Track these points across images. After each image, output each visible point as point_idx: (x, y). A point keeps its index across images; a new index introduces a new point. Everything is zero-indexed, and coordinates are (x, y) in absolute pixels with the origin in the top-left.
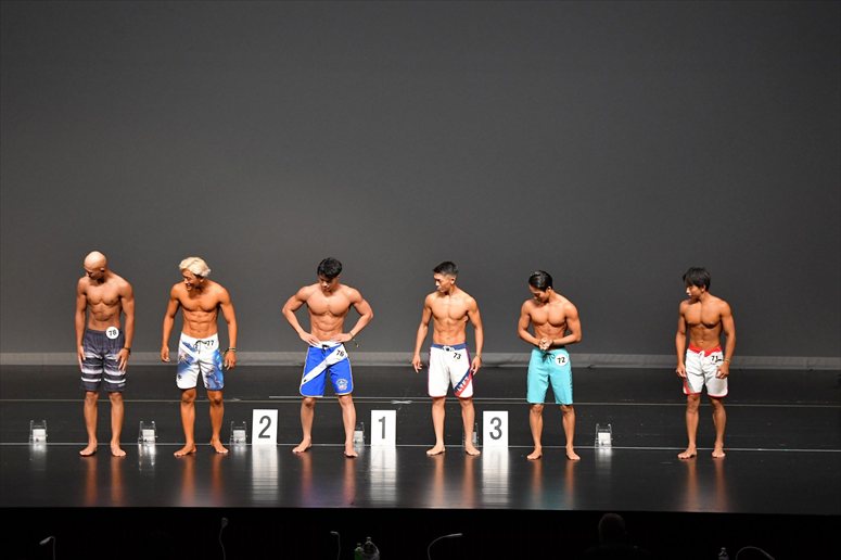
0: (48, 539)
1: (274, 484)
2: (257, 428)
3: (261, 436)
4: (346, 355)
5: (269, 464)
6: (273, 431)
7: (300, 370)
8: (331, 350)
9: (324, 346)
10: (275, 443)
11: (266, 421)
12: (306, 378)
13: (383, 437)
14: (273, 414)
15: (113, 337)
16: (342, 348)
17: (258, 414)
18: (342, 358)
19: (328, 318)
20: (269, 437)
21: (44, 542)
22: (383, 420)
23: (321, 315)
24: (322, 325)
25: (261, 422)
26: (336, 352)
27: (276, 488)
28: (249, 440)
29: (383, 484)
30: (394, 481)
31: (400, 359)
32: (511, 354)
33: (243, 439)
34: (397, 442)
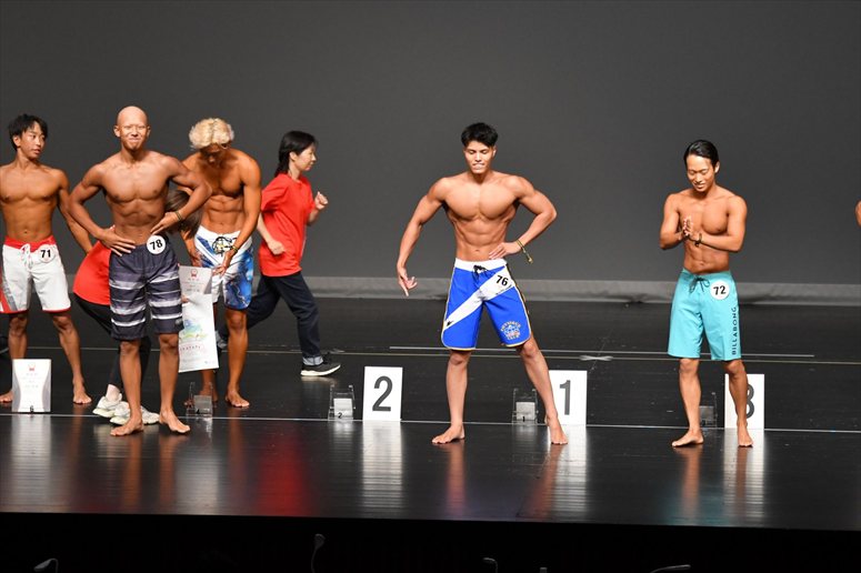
0: (48, 562)
1: (396, 482)
2: (370, 395)
3: (376, 407)
4: (511, 283)
5: (388, 451)
6: (395, 400)
7: (441, 306)
8: (488, 275)
9: (476, 267)
10: (399, 420)
11: (384, 385)
12: (450, 319)
13: (567, 412)
14: (396, 374)
15: (158, 251)
16: (505, 273)
17: (372, 374)
18: (505, 288)
19: (479, 224)
20: (388, 409)
21: (42, 566)
22: (566, 386)
23: (469, 219)
24: (472, 236)
25: (377, 386)
26: (495, 278)
27: (399, 488)
28: (358, 413)
29: (567, 485)
30: (583, 480)
31: (594, 291)
32: (771, 285)
33: (349, 412)
34: (589, 419)
